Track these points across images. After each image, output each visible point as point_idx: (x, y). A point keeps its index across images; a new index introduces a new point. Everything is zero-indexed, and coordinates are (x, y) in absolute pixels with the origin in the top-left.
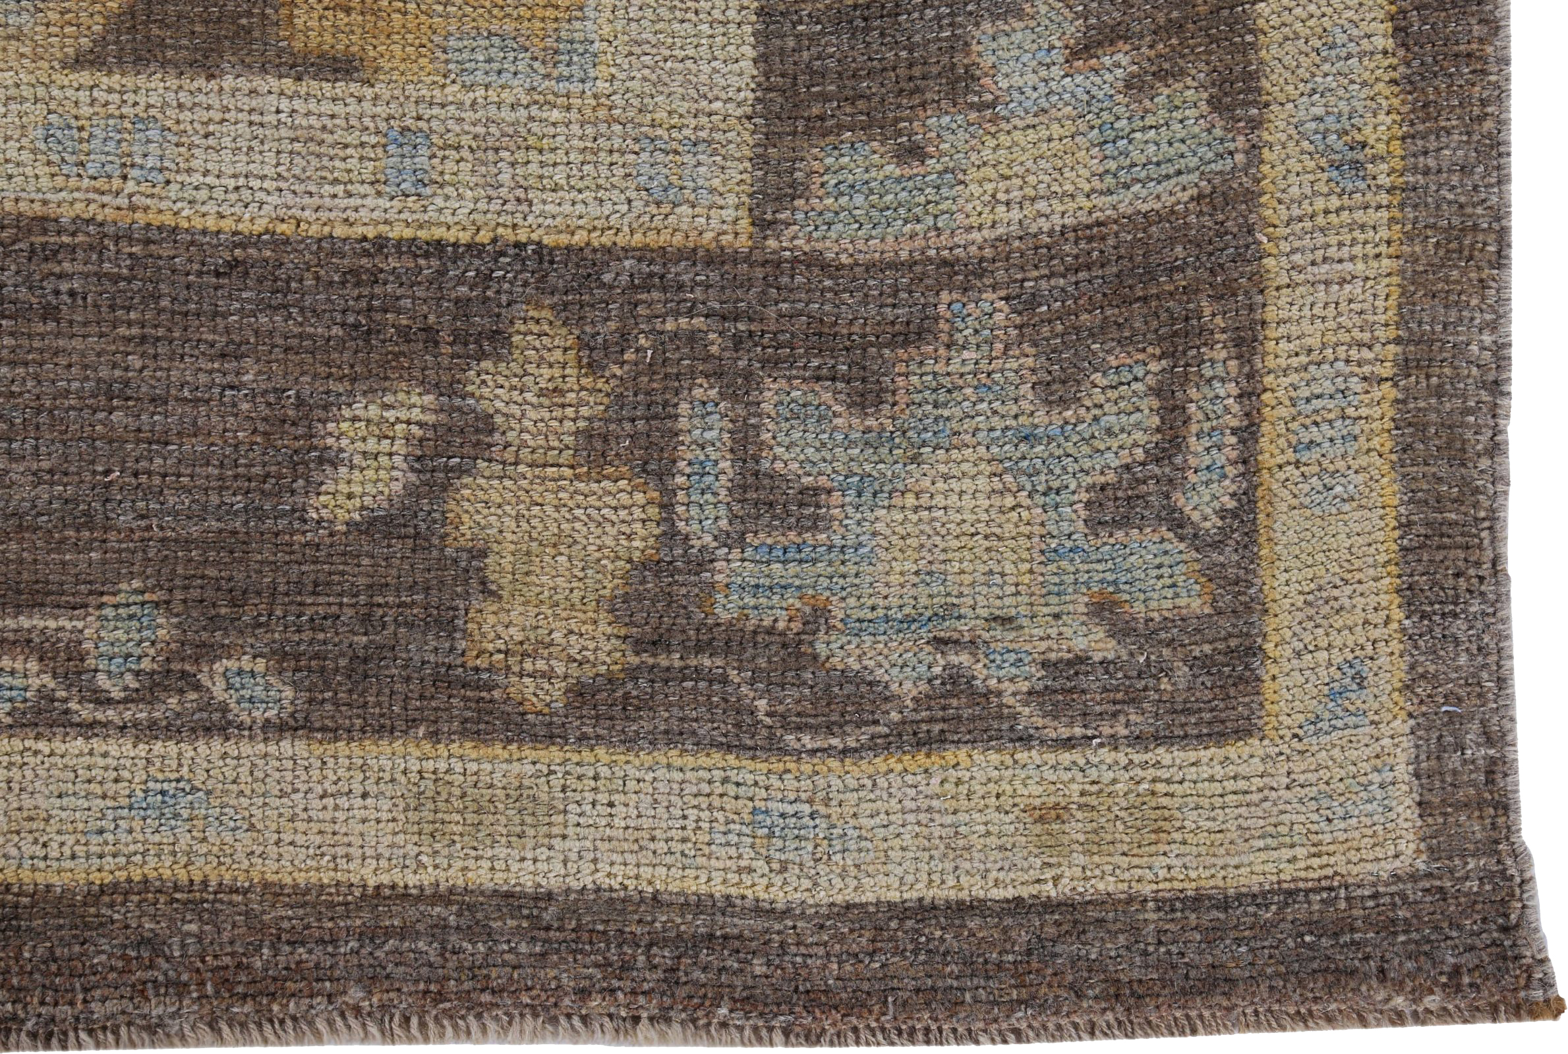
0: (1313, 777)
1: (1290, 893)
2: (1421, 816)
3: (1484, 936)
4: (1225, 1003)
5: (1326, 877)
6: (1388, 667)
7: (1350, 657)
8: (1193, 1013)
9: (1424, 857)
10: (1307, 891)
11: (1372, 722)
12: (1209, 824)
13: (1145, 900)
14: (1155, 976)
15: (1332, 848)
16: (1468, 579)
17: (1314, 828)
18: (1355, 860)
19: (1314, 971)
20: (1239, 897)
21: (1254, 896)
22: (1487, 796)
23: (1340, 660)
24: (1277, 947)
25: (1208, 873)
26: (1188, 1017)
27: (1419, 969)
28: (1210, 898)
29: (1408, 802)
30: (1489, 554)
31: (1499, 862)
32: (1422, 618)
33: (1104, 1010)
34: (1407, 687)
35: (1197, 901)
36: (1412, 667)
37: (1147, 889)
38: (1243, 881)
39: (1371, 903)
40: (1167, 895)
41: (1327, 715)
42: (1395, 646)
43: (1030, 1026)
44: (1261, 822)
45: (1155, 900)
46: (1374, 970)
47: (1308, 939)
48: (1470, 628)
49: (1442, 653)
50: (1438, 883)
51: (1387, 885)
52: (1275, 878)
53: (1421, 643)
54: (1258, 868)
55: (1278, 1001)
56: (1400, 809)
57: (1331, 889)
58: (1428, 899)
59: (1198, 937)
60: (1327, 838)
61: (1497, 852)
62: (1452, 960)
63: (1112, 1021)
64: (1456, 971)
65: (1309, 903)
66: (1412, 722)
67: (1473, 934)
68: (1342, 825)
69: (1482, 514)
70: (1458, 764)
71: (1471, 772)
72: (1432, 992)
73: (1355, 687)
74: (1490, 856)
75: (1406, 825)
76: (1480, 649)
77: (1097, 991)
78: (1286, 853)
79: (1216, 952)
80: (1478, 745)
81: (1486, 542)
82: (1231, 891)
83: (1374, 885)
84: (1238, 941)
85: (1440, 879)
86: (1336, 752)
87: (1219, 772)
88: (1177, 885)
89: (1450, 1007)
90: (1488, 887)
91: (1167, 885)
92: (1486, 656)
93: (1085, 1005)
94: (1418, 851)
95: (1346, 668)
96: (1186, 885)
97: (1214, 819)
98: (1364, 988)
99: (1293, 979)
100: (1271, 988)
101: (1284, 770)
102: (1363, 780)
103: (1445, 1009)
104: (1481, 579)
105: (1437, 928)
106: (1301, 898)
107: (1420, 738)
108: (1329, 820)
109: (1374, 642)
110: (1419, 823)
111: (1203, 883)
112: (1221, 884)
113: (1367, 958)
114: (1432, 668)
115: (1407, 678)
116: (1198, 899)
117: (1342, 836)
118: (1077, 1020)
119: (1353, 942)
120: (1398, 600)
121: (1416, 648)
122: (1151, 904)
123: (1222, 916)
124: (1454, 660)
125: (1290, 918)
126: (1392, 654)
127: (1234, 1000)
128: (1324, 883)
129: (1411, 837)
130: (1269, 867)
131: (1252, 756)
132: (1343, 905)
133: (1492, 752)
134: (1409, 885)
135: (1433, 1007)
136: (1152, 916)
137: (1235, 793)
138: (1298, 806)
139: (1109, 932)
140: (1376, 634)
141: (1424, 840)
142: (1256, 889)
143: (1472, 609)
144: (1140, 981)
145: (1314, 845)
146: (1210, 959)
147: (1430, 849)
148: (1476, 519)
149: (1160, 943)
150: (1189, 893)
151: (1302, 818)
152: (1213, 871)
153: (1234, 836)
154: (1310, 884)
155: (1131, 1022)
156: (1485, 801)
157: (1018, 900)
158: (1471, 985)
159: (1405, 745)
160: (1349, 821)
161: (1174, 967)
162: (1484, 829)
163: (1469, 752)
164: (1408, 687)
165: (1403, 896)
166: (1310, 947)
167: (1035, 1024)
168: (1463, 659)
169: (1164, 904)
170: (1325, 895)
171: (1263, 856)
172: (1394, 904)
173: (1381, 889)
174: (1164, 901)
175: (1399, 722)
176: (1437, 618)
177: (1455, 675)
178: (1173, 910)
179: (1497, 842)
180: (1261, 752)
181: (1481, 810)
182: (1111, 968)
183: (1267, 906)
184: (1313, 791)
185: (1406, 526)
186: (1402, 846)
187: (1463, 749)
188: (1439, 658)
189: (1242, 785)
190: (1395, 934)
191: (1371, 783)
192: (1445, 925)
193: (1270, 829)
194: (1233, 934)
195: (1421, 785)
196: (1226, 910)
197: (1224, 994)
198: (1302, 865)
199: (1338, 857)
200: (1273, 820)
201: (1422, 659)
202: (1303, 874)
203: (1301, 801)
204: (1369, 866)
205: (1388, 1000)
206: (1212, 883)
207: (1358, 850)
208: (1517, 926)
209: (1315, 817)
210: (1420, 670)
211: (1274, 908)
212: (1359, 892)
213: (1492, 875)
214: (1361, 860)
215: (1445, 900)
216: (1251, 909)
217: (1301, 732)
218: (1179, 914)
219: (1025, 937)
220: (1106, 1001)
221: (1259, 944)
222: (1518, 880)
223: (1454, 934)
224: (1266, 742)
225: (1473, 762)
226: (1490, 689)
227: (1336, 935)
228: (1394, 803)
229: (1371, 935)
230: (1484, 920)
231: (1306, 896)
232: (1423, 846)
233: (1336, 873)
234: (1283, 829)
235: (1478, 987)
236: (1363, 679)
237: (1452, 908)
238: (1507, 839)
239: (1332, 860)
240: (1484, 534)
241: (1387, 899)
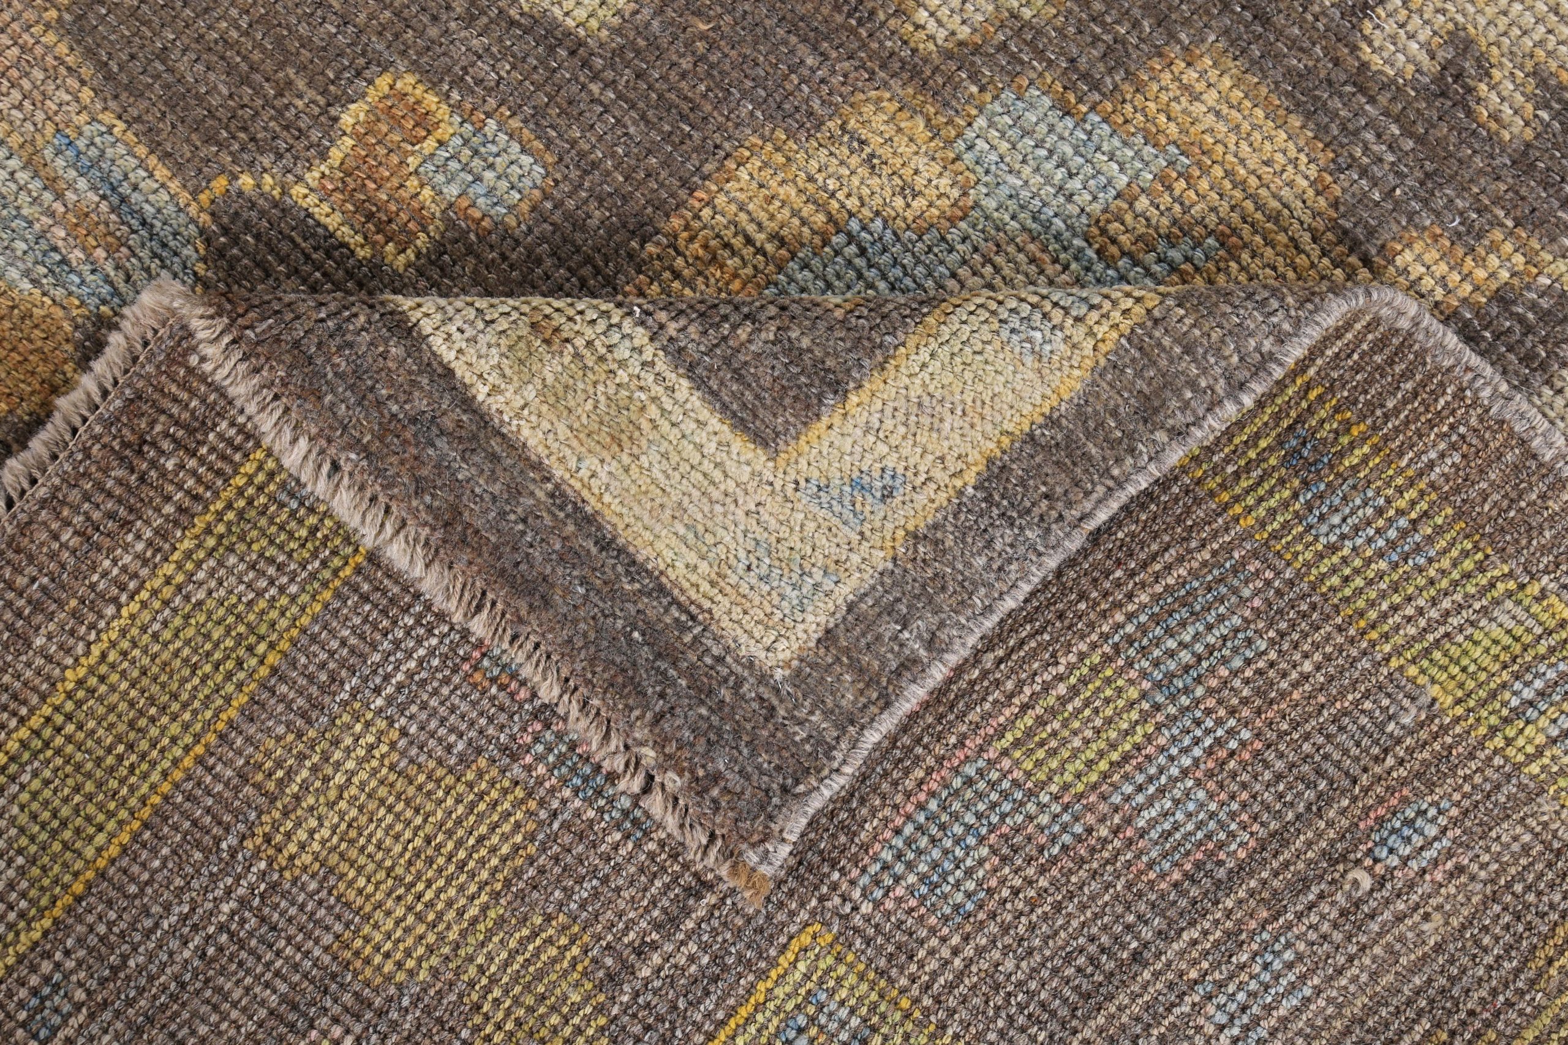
0: (773, 524)
1: (661, 589)
2: (819, 641)
3: (765, 778)
4: (523, 612)
5: (699, 607)
6: (919, 507)
7: (900, 470)
8: (490, 596)
9: (787, 672)
10: (675, 602)
11: (862, 534)
12: (661, 477)
13: (548, 479)
14: (493, 539)
15: (728, 589)
16: (1051, 508)
17: (732, 561)
18: (734, 616)
19: (613, 662)
20: (621, 551)
21: (634, 562)
22: (884, 681)
23: (891, 465)
24: (606, 616)
25: (618, 509)
26: (484, 594)
27: (692, 745)
28: (600, 528)
29: (822, 619)
30: (1088, 506)
31: (838, 738)
32: (985, 500)
33: (426, 524)
34: (915, 537)
35: (588, 521)
36: (936, 527)
37: (558, 472)
38: (638, 542)
39: (708, 660)
40: (569, 492)
41: (835, 493)
42: (942, 497)
43: (351, 474)
44: (699, 516)
45: (557, 486)
46: (657, 709)
47: (636, 635)
48: (1012, 546)
49: (970, 540)
50: (775, 702)
51: (737, 661)
52: (662, 567)
53: (962, 517)
54: (660, 545)
55: (563, 655)
56: (810, 618)
57: (693, 618)
58: (755, 705)
59: (558, 547)
60: (733, 579)
61: (844, 730)
62: (722, 767)
63: (422, 538)
64: (716, 778)
65: (667, 611)
66: (890, 566)
67: (759, 767)
68: (754, 581)
69: (1116, 472)
70: (888, 634)
71: (892, 651)
72: (680, 774)
73: (878, 495)
74: (836, 726)
75: (800, 635)
76: (1000, 569)
77: (436, 504)
78: (692, 558)
79: (560, 571)
80: (919, 637)
81: (1095, 496)
82: (621, 541)
83: (727, 650)
84: (584, 581)
85: (781, 701)
86: (811, 526)
87: (711, 448)
88: (585, 493)
89: (681, 802)
90: (808, 747)
91: (578, 486)
92: (998, 579)
93: (415, 503)
94: (787, 664)
95: (887, 477)
96: (592, 501)
97: (668, 477)
98: (637, 713)
99: (592, 649)
100: (570, 641)
101: (758, 499)
102: (807, 567)
103: (676, 799)
104: (1061, 517)
105: (737, 733)
106: (665, 601)
107: (882, 584)
108: (749, 568)
109: (929, 479)
110: (812, 644)
111: (606, 512)
112: (621, 527)
113: (662, 695)
114: (949, 543)
115: (922, 530)
116: (590, 520)
117: (744, 589)
118: (394, 509)
119: (664, 673)
120: (981, 467)
121: (955, 516)
122: (549, 486)
123: (594, 550)
124: (973, 555)
125: (640, 606)
126: (933, 501)
127: (532, 616)
128: (693, 608)
129: (795, 646)
130: (669, 555)
131: (748, 464)
132: (688, 638)
133: (923, 653)
134: (752, 680)
135: (669, 786)
136: (540, 494)
137: (705, 475)
138: (740, 535)
139: (493, 472)
140: (938, 474)
141: (802, 661)
142: (640, 558)
143: (1028, 533)
144: (477, 532)
145: (718, 574)
146: (548, 571)
147: (798, 672)
148: (1108, 469)
149: (524, 521)
150: (588, 509)
151: (733, 546)
152: (624, 511)
153: (669, 504)
154: (682, 599)
155: (437, 551)
156: (878, 683)
157: (449, 373)
158: (714, 801)
159: (866, 576)
160: (762, 585)
161: (515, 549)
162: (854, 703)
163: (906, 635)
164: (916, 537)
165: (739, 683)
166: (630, 641)
167: (358, 478)
168: (981, 561)
169: (558, 495)
170: (684, 618)
171: (674, 542)
172: (726, 680)
173: (729, 659)
174: (563, 495)
175: (882, 554)
176: (995, 512)
177: (960, 567)
178: (561, 508)
179: (852, 722)
180: (758, 468)
181: (868, 685)
182: (465, 499)
183: (633, 580)
184: (762, 536)
185: (1052, 421)
186: (782, 645)
187: (905, 627)
188: (964, 541)
189: (717, 475)
190: (702, 702)
191: (810, 575)
192: (746, 738)
193: (700, 529)
194: (586, 571)
195: (844, 619)
196: (602, 549)
197: (531, 606)
198: (694, 578)
199: (726, 602)
200: (709, 524)
201: (950, 529)
202: (686, 585)
203: (745, 533)
204: (739, 631)
205: (642, 744)
206: (615, 520)
207: (745, 613)
208: (796, 796)
209: (742, 554)
210: (939, 535)
211: (637, 586)
212: (709, 643)
213: (820, 742)
214: (739, 622)
215: (766, 720)
216: (619, 568)
217: (803, 483)
218: (562, 515)
219: (424, 405)
220: (436, 518)
221: (596, 600)
222: (836, 765)
223: (745, 751)
224: (771, 464)
225: (901, 645)
226: (973, 606)
227: (659, 656)
228: (810, 609)
229: (683, 682)
230: (778, 768)
231: (670, 604)
232: (795, 663)
233: (710, 611)
234: (709, 539)
235: (718, 809)
236: (891, 495)
237: (765, 733)
238: (862, 728)
239: (719, 597)
240: (1100, 490)
241: (725, 671)
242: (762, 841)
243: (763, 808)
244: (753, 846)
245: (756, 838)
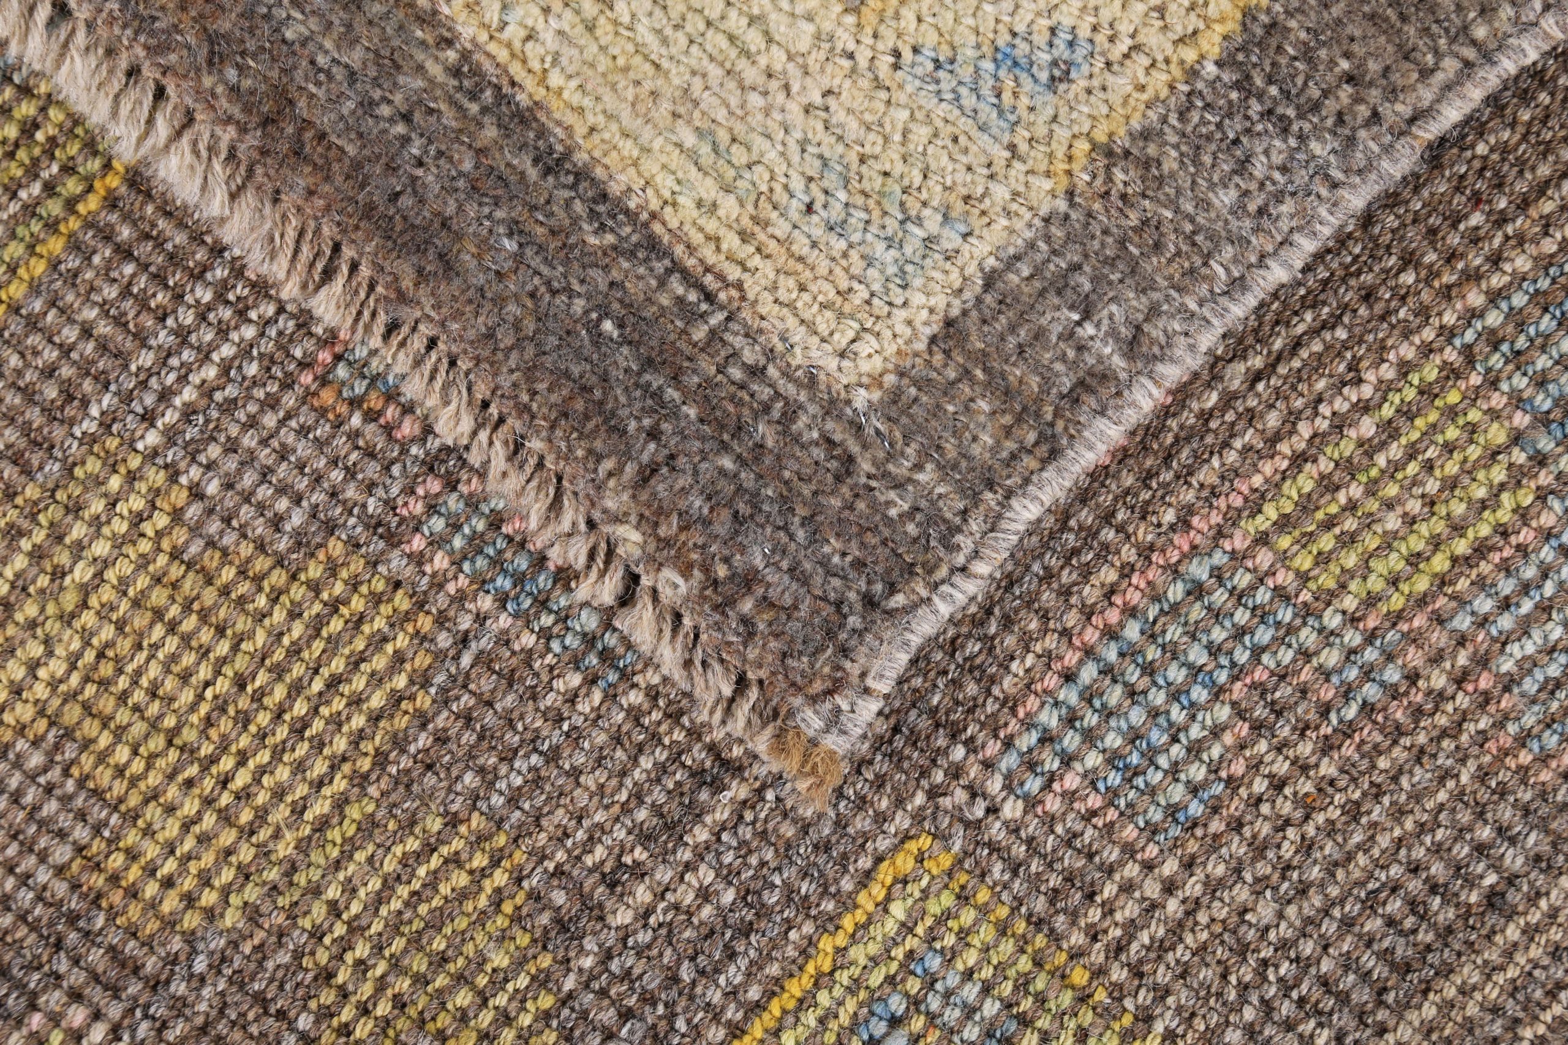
0: (853, 131)
1: (653, 245)
2: (933, 340)
3: (836, 582)
4: (407, 283)
5: (721, 277)
6: (1116, 99)
7: (1084, 32)
8: (348, 252)
9: (876, 395)
10: (677, 267)
11: (1012, 147)
12: (651, 40)
13: (449, 43)
14: (351, 150)
15: (772, 246)
16: (1357, 100)
17: (780, 196)
18: (782, 295)
19: (567, 374)
20: (581, 175)
21: (604, 197)
22: (1048, 412)
23: (1067, 22)
24: (554, 293)
25: (576, 99)
26: (337, 248)
27: (707, 523)
28: (542, 133)
29: (939, 301)
30: (1426, 95)
31: (964, 512)
32: (1237, 85)
33: (229, 120)
34: (1108, 153)
35: (522, 119)
36: (1146, 135)
37: (467, 30)
38: (612, 159)
39: (736, 373)
40: (487, 66)
41: (966, 73)
42: (1159, 81)
43: (90, 26)
44: (721, 115)
45: (465, 55)
46: (645, 458)
47: (608, 326)
48: (1284, 169)
49: (1207, 159)
50: (854, 448)
51: (786, 374)
52: (654, 204)
53: (1195, 117)
54: (650, 166)
55: (478, 361)
56: (918, 299)
57: (709, 297)
58: (818, 453)
59: (467, 166)
60: (781, 228)
61: (976, 499)
62: (758, 562)
63: (224, 146)
64: (748, 580)
65: (662, 283)
66: (1062, 205)
67: (824, 563)
68: (818, 232)
69: (1480, 32)
70: (1057, 329)
71: (1063, 358)
72: (686, 573)
73: (1044, 76)
74: (962, 492)
75: (900, 328)
76: (1262, 211)
77: (247, 83)
78: (708, 189)
79: (472, 210)
80: (1113, 333)
81: (1439, 77)
82: (580, 158)
83: (770, 354)
84: (514, 229)
85: (865, 446)
86: (921, 133)
88: (516, 70)
89: (687, 621)
90: (911, 529)
91: (503, 55)
92: (1257, 230)
93: (208, 81)
94: (877, 381)
95: (1060, 42)
96: (529, 83)
97: (665, 42)
98: (608, 464)
99: (530, 351)
100: (490, 335)
101: (826, 83)
102: (913, 207)
103: (678, 617)
104: (1376, 116)
105: (786, 503)
106: (659, 267)
107: (1048, 239)
108: (809, 209)
109: (1136, 48)
110: (921, 346)
111: (554, 104)
112: (580, 130)
113: (654, 434)
114: (1170, 164)
115: (1122, 140)
116: (525, 117)
117: (801, 246)
118: (171, 90)
119: (657, 395)
120: (1232, 26)
121: (1182, 116)
122: (452, 55)
123: (533, 173)
124: (1212, 186)
125: (616, 275)
126: (1142, 88)
127: (423, 292)
128: (708, 279)
129: (891, 349)
130: (666, 183)
131: (810, 18)
132: (699, 333)
133: (1118, 362)
134: (813, 409)
135: (667, 594)
136: (435, 70)
137: (732, 38)
138: (794, 149)
139: (349, 26)
140: (1152, 38)
141: (902, 374)
142: (615, 189)
143: (1315, 147)
144: (322, 136)
145: (755, 220)
146: (451, 209)
147: (895, 396)
148: (1465, 28)
149: (407, 118)
150: (522, 98)
151: (780, 169)
152: (587, 102)
153: (667, 92)
154: (690, 262)
155: (250, 171)
156: (1038, 415)
158: (745, 621)
159: (1019, 225)
160: (833, 239)
161: (391, 169)
162: (995, 450)
163: (1089, 329)
164: (1110, 154)
165: (791, 413)
166: (597, 337)
167: (103, 32)
168: (1226, 198)
170: (693, 296)
171: (675, 159)
172: (767, 408)
173: (772, 371)
174: (476, 72)
175: (1047, 184)
176: (1255, 107)
177: (1189, 207)
178: (473, 97)
179: (990, 485)
180: (827, 26)
181: (1019, 420)
182: (299, 75)
183: (602, 227)
184: (832, 150)
186: (865, 347)
187: (1087, 316)
188: (1196, 162)
189: (754, 39)
190: (725, 447)
191: (919, 221)
192: (801, 511)
193: (723, 136)
194: (519, 211)
195: (979, 300)
196: (547, 171)
197: (420, 271)
198: (711, 226)
199: (767, 270)
200: (739, 128)
201: (1173, 138)
202: (697, 238)
203: (803, 145)
204: (791, 322)
205: (618, 519)
206: (570, 118)
207: (802, 288)
208: (890, 613)
209: (797, 184)
210: (1152, 150)
211: (610, 238)
212: (738, 341)
213: (934, 518)
214: (791, 306)
215: (838, 479)
216: (578, 207)
217: (907, 55)
218: (474, 108)
220: (247, 109)
221: (536, 262)
222: (960, 559)
223: (801, 535)
224: (850, 20)
225: (1081, 349)
226: (1211, 279)
227: (649, 363)
228: (918, 282)
229: (692, 412)
230: (859, 564)
231: (669, 272)
232: (890, 379)
233: (739, 286)
234: (739, 156)
235: (751, 635)
236: (1066, 77)
237: (836, 502)
238: (1009, 494)
239: (756, 261)
240: (1451, 65)
241: (766, 393)
242: (830, 692)
243: (830, 634)
244: (814, 700)
245: (818, 686)
